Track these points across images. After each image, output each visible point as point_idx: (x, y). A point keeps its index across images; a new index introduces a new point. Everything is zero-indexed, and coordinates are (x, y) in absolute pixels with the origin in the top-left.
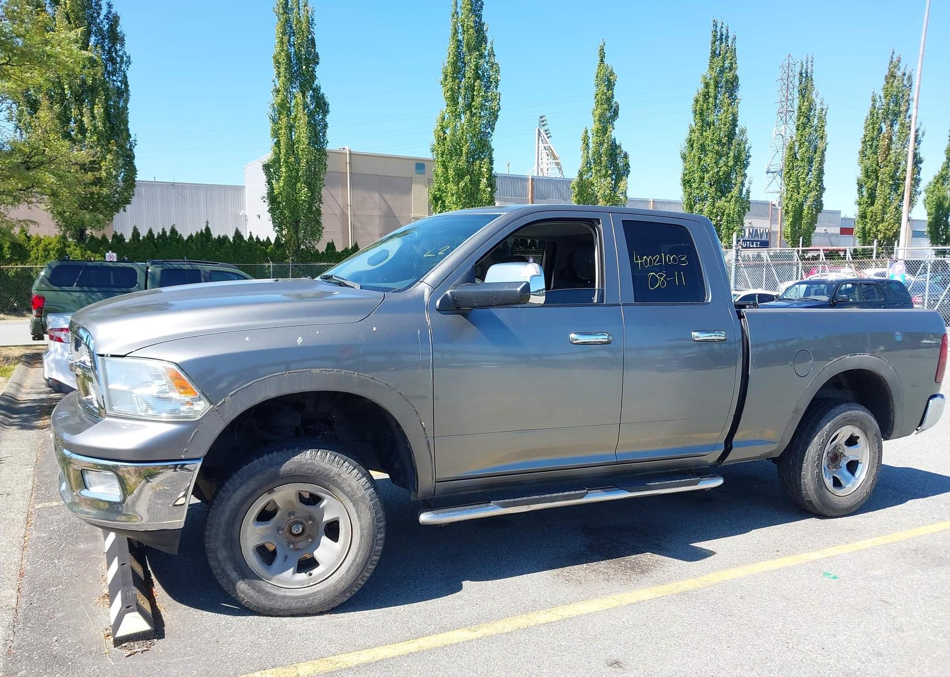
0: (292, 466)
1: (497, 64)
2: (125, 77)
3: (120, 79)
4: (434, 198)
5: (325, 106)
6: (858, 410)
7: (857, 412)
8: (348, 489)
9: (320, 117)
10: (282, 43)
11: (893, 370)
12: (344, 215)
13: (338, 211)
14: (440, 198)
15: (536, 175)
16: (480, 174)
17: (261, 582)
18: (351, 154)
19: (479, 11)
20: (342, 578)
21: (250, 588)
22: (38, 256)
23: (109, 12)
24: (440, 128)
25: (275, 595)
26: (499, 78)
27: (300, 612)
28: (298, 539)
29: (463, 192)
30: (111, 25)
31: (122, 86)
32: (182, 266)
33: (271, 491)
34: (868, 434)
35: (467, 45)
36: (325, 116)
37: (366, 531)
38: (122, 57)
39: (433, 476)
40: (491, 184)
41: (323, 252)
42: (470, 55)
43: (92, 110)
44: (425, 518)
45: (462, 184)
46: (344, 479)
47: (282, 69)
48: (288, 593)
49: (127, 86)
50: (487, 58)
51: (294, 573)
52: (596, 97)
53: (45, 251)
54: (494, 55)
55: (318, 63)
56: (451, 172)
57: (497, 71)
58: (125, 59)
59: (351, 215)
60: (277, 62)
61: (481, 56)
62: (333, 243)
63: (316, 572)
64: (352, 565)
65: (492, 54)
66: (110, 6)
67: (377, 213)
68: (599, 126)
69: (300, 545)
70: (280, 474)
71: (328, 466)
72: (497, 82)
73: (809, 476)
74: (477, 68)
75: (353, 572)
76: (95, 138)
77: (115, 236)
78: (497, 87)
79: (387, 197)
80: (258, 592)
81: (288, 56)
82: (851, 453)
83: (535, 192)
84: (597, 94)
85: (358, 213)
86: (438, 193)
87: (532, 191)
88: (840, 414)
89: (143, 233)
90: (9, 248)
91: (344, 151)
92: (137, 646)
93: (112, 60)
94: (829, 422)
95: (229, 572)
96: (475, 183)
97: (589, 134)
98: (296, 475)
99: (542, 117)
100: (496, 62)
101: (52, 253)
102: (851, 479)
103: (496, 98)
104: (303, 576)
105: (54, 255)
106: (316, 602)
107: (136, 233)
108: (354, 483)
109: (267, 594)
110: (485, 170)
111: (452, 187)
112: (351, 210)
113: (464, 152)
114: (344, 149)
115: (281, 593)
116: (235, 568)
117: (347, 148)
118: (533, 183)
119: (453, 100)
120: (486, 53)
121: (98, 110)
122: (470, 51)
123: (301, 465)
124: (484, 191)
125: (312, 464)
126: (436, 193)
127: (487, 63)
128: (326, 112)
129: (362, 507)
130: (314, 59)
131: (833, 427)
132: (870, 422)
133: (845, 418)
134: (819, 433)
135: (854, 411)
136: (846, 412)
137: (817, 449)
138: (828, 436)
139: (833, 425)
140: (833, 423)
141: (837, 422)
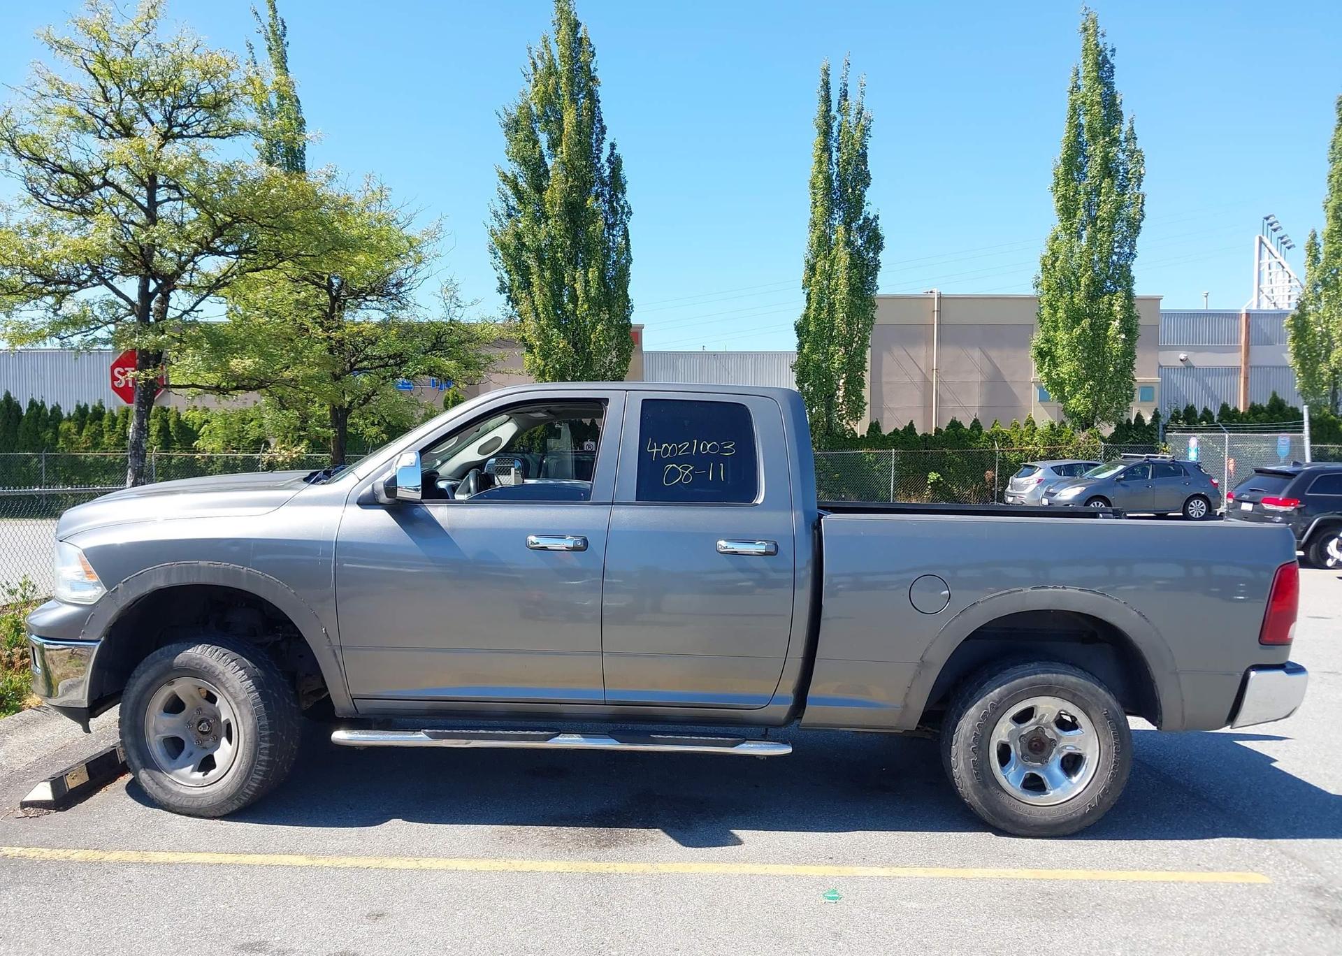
0: (182, 659)
1: (1140, 151)
2: (626, 231)
3: (621, 233)
4: (1039, 353)
5: (878, 240)
6: (1064, 673)
7: (1062, 677)
8: (231, 690)
9: (871, 255)
10: (820, 162)
11: (1137, 615)
12: (927, 382)
13: (918, 379)
14: (1049, 352)
15: (1254, 307)
16: (1111, 315)
17: (160, 774)
18: (940, 298)
19: (1109, 77)
20: (228, 784)
21: (149, 778)
23: (612, 154)
24: (1050, 252)
25: (171, 790)
26: (1142, 172)
27: (188, 811)
28: (205, 737)
29: (1079, 342)
30: (613, 169)
31: (623, 242)
33: (171, 683)
34: (1092, 713)
35: (1089, 130)
36: (876, 253)
37: (248, 737)
38: (623, 207)
39: (346, 691)
40: (1129, 328)
41: (862, 436)
42: (1095, 144)
43: (586, 274)
44: (340, 736)
45: (1077, 331)
46: (227, 679)
47: (819, 197)
48: (183, 791)
49: (628, 243)
50: (1123, 144)
51: (193, 771)
52: (1329, 181)
54: (1135, 138)
55: (868, 185)
56: (1061, 314)
57: (1141, 162)
58: (626, 209)
59: (937, 382)
60: (813, 186)
61: (1115, 141)
62: (877, 423)
63: (212, 773)
64: (237, 771)
65: (1132, 137)
66: (613, 146)
67: (977, 377)
68: (1335, 225)
69: (206, 744)
70: (174, 666)
71: (214, 663)
72: (1140, 178)
73: (961, 765)
74: (1106, 159)
75: (237, 780)
76: (586, 307)
78: (1139, 186)
79: (994, 354)
80: (157, 784)
81: (828, 179)
82: (1069, 742)
83: (1252, 333)
84: (1332, 176)
85: (949, 378)
86: (1045, 345)
87: (1248, 333)
88: (1023, 676)
91: (931, 295)
92: (32, 811)
93: (614, 211)
94: (1000, 686)
95: (134, 760)
96: (1100, 328)
97: (1319, 240)
98: (187, 669)
99: (1267, 219)
100: (1138, 148)
102: (1062, 782)
103: (1140, 200)
104: (199, 775)
106: (205, 804)
108: (237, 684)
109: (163, 787)
110: (1118, 309)
111: (1062, 336)
112: (937, 376)
113: (1083, 284)
114: (931, 292)
115: (175, 788)
116: (138, 756)
117: (935, 290)
118: (1250, 320)
119: (1067, 211)
120: (1122, 137)
121: (593, 274)
122: (1094, 138)
123: (191, 659)
124: (1115, 339)
125: (200, 659)
126: (1042, 346)
127: (1124, 151)
128: (879, 248)
129: (245, 711)
130: (864, 179)
131: (1007, 696)
132: (1093, 695)
133: (1034, 684)
134: (979, 702)
135: (1054, 675)
136: (1036, 674)
137: (974, 726)
138: (997, 708)
139: (1006, 692)
140: (1006, 689)
141: (1016, 689)
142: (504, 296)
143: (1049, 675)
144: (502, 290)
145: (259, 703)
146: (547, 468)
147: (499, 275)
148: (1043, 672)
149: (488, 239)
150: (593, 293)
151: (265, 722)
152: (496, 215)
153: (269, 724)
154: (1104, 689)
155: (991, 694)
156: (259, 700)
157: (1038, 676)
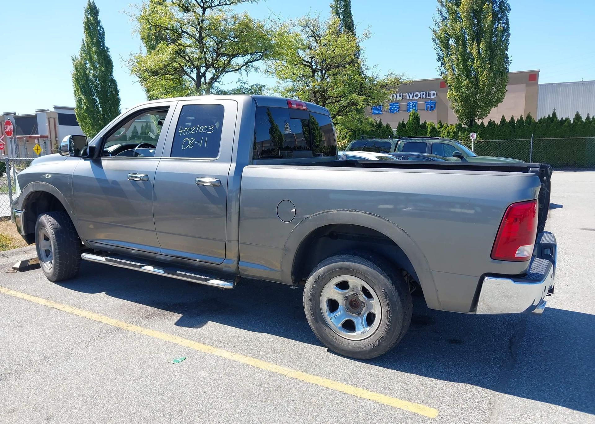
3: (504, 21)
22: (444, 136)
31: (505, 26)
32: (417, 140)
34: (376, 289)
38: (506, 7)
43: (479, 45)
46: (48, 228)
51: (49, 263)
53: (447, 133)
64: (53, 265)
70: (40, 222)
76: (478, 63)
77: (490, 123)
82: (369, 305)
89: (508, 120)
90: (430, 132)
92: (14, 270)
98: (42, 224)
101: (451, 134)
102: (364, 328)
105: (452, 135)
107: (503, 119)
109: (43, 268)
121: (482, 45)
125: (43, 220)
129: (51, 242)
131: (327, 272)
132: (376, 279)
133: (342, 268)
134: (314, 274)
135: (353, 263)
136: (343, 262)
137: (310, 287)
138: (323, 279)
139: (327, 270)
140: (327, 269)
141: (334, 269)
142: (440, 63)
143: (351, 263)
144: (439, 60)
145: (55, 239)
146: (399, 147)
147: (438, 52)
148: (347, 261)
149: (432, 35)
150: (483, 55)
151: (57, 247)
152: (436, 23)
153: (58, 248)
154: (385, 276)
155: (320, 270)
156: (55, 238)
157: (344, 262)
